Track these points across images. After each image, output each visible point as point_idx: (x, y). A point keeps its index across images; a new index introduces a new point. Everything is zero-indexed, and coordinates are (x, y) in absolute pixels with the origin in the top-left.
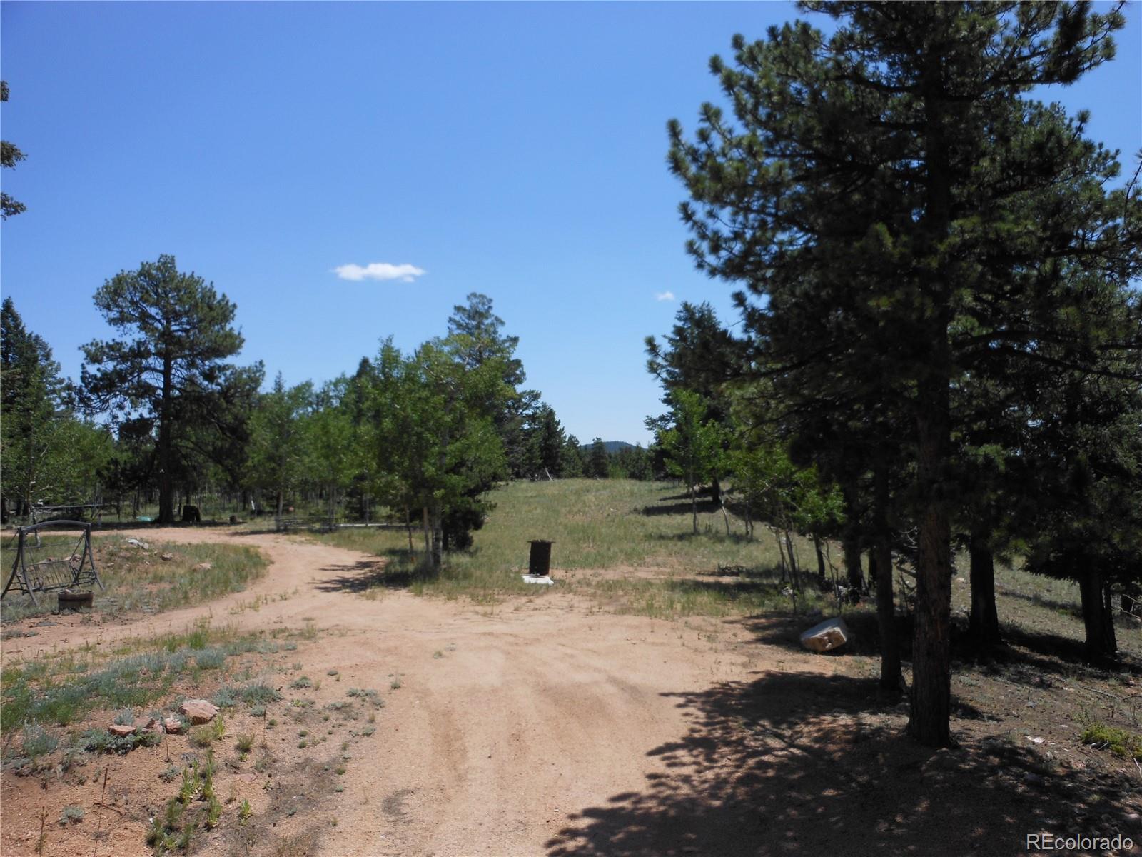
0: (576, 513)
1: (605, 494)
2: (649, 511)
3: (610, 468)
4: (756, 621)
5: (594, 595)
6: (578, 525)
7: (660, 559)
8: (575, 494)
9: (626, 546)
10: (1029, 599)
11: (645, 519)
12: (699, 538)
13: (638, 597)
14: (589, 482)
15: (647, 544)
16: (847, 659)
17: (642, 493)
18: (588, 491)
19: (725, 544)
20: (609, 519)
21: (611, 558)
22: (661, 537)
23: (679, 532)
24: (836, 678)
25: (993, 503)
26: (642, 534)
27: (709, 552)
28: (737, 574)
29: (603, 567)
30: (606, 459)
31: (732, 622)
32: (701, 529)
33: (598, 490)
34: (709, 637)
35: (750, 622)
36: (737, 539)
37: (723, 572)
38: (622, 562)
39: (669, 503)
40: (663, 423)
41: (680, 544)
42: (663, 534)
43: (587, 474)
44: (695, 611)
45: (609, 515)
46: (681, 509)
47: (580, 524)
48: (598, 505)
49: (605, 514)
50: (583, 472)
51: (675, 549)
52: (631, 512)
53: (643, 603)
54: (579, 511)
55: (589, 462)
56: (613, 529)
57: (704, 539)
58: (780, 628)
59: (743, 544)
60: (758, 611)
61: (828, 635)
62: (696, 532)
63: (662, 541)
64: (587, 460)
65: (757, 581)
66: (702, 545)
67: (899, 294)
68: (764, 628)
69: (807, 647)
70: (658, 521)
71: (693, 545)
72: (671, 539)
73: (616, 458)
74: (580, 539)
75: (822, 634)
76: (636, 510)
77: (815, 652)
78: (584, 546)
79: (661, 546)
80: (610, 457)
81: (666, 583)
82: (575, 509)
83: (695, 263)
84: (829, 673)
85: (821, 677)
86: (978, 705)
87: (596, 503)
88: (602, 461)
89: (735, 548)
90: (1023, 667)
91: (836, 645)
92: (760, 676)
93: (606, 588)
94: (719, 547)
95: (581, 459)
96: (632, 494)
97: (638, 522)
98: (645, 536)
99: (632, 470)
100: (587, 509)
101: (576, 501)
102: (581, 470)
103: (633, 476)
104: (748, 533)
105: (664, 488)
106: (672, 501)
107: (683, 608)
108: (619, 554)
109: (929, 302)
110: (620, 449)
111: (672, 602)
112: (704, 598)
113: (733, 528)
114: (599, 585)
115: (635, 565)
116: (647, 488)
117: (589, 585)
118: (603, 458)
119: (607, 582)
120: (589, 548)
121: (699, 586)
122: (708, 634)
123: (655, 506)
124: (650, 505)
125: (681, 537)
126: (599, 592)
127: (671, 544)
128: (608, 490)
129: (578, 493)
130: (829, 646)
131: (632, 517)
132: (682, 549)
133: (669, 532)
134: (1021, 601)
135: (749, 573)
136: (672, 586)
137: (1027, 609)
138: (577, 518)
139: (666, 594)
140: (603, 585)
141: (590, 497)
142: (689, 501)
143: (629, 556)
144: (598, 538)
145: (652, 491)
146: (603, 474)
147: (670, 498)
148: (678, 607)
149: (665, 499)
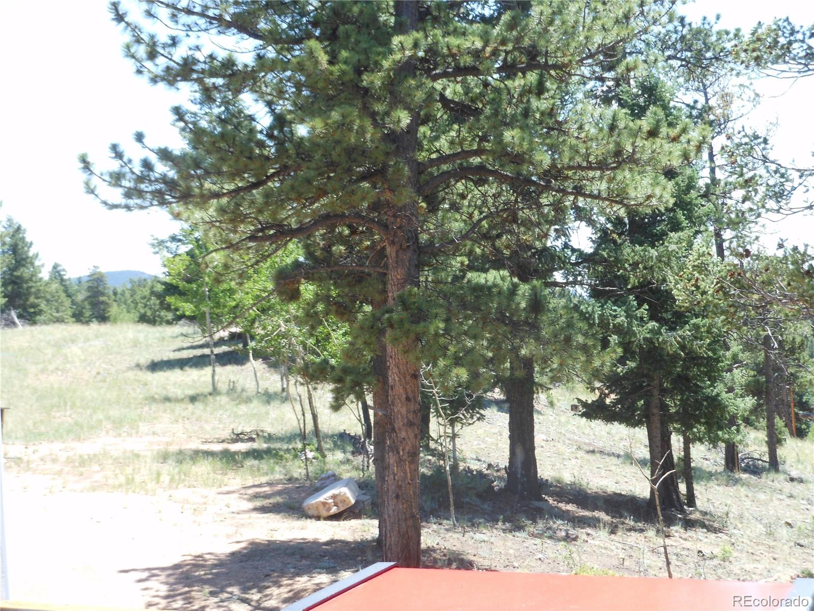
0: (52, 372)
1: (98, 344)
2: (155, 366)
3: (114, 310)
4: (258, 490)
5: (60, 473)
6: (52, 388)
7: (158, 427)
8: (53, 346)
9: (115, 412)
10: (618, 456)
11: (149, 376)
12: (218, 398)
13: (118, 471)
14: (77, 329)
15: (146, 408)
16: (354, 523)
17: (150, 342)
18: (73, 341)
19: (252, 406)
20: (99, 378)
21: (92, 427)
22: (167, 399)
23: (191, 392)
24: (331, 542)
25: (441, 332)
26: (141, 396)
27: (229, 416)
28: (252, 440)
29: (79, 439)
30: (109, 297)
31: (229, 493)
32: (223, 387)
33: (87, 340)
34: (195, 510)
35: (251, 491)
36: (268, 397)
37: (237, 438)
38: (107, 432)
39: (186, 354)
40: (173, 246)
41: (191, 407)
42: (170, 395)
43: (78, 317)
44: (186, 483)
45: (98, 373)
46: (199, 362)
47: (56, 386)
48: (85, 360)
49: (94, 373)
50: (74, 316)
51: (185, 414)
52: (130, 369)
53: (122, 479)
54: (57, 369)
55: (83, 301)
56: (102, 391)
57: (224, 399)
58: (285, 496)
59: (275, 404)
60: (264, 479)
61: (334, 497)
62: (215, 392)
63: (168, 404)
64: (80, 297)
65: (277, 445)
66: (221, 407)
67: (335, 115)
68: (266, 496)
69: (310, 513)
70: (167, 379)
71: (208, 409)
72: (181, 400)
73: (123, 294)
74: (52, 406)
75: (325, 496)
76: (138, 366)
77: (318, 518)
78: (58, 414)
79: (165, 411)
80: (115, 294)
81: (158, 453)
82: (51, 367)
83: (135, 69)
84: (324, 538)
85: (315, 543)
86: (481, 560)
87: (83, 358)
88: (102, 299)
89: (263, 409)
90: (554, 523)
91: (342, 509)
92: (243, 545)
93: (77, 464)
94: (243, 409)
95: (69, 296)
96: (135, 344)
97: (139, 381)
98: (146, 399)
99: (142, 311)
100: (68, 366)
101: (53, 356)
102: (70, 312)
103: (143, 319)
104: (283, 390)
105: (182, 335)
106: (190, 351)
107: (172, 480)
108: (104, 423)
109: (368, 124)
110: (132, 281)
111: (159, 475)
112: (203, 468)
113: (264, 385)
114: (69, 461)
115: (124, 434)
116: (157, 335)
117: (54, 461)
118: (103, 294)
119: (81, 456)
120: (64, 417)
121: (198, 455)
122: (195, 507)
123: (165, 359)
124: (157, 359)
125: (193, 399)
126: (66, 469)
127: (178, 408)
128: (101, 339)
129: (57, 345)
130: (334, 510)
131: (130, 374)
132: (193, 414)
133: (179, 393)
134: (607, 459)
135: (270, 438)
136: (164, 457)
137: (613, 468)
138: (52, 378)
139: (156, 466)
140: (73, 461)
141: (75, 350)
142: (207, 351)
143: (118, 424)
144: (78, 404)
145: (163, 339)
146: (103, 318)
147: (188, 348)
148: (165, 479)
149: (179, 350)
